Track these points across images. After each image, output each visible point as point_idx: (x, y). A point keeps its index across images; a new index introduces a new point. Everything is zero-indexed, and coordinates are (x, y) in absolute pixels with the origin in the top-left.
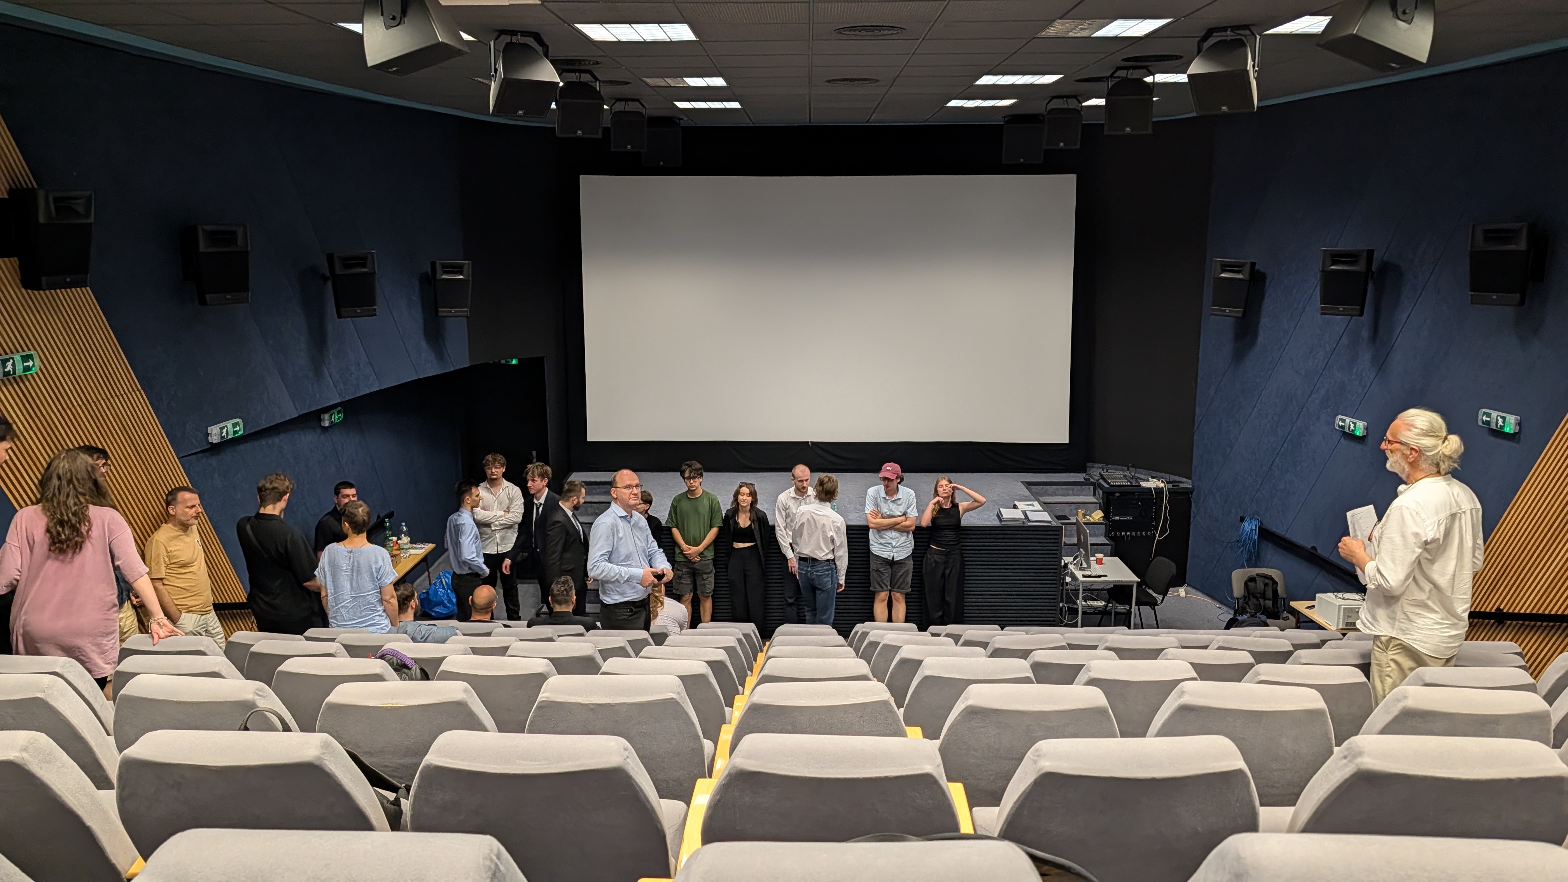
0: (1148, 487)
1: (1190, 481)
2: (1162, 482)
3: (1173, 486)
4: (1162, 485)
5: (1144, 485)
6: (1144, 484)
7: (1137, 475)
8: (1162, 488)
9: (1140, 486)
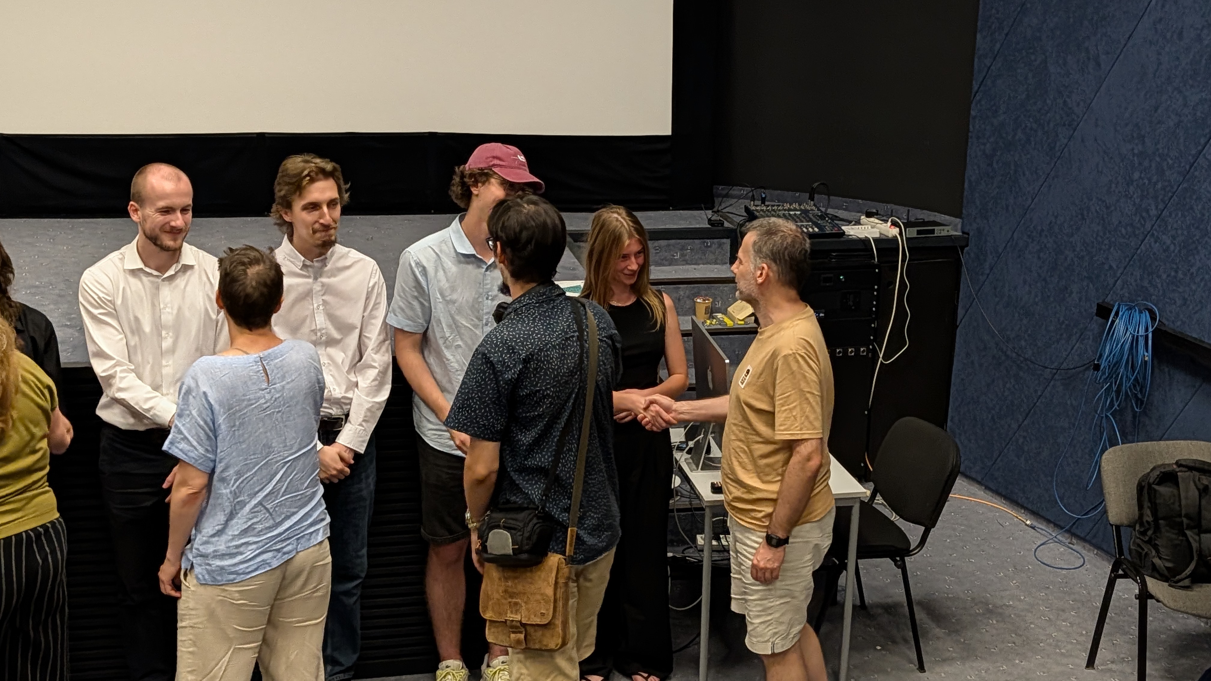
0: (862, 236)
1: (958, 220)
2: (895, 224)
3: (919, 232)
4: (895, 231)
5: (852, 233)
6: (852, 231)
7: (830, 211)
8: (895, 239)
9: (843, 233)
